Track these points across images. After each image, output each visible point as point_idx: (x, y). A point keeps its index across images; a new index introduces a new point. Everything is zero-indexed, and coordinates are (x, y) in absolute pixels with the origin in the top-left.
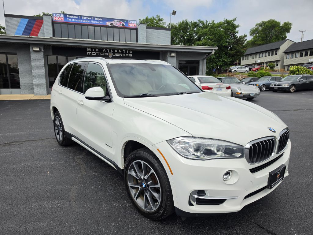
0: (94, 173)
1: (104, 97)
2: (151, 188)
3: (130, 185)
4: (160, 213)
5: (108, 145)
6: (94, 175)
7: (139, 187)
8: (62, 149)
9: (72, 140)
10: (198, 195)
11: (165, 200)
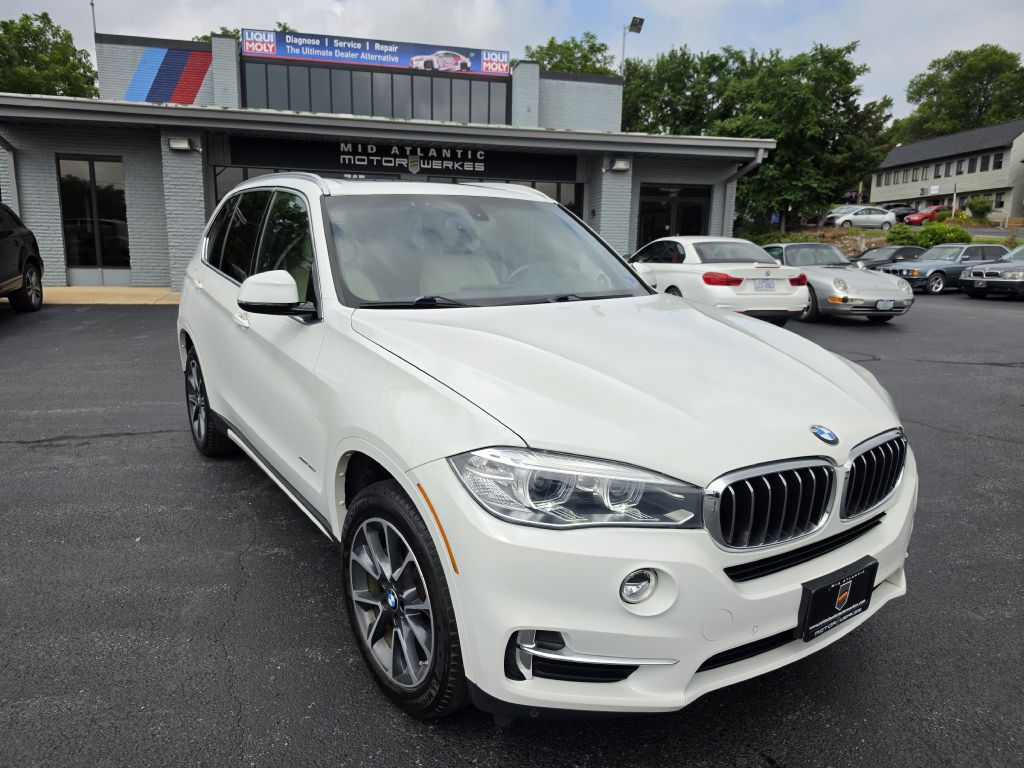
0: (276, 550)
1: (298, 304)
2: (409, 611)
3: (355, 595)
4: (431, 695)
5: (306, 463)
6: (276, 554)
7: (379, 604)
8: (204, 465)
10: (539, 647)
11: (443, 656)
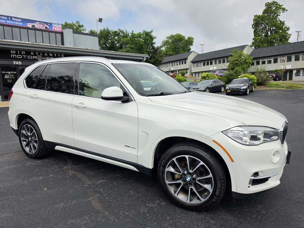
1: (123, 97)
2: (198, 180)
3: (168, 182)
4: (213, 201)
5: (130, 147)
7: (181, 182)
9: (56, 150)
